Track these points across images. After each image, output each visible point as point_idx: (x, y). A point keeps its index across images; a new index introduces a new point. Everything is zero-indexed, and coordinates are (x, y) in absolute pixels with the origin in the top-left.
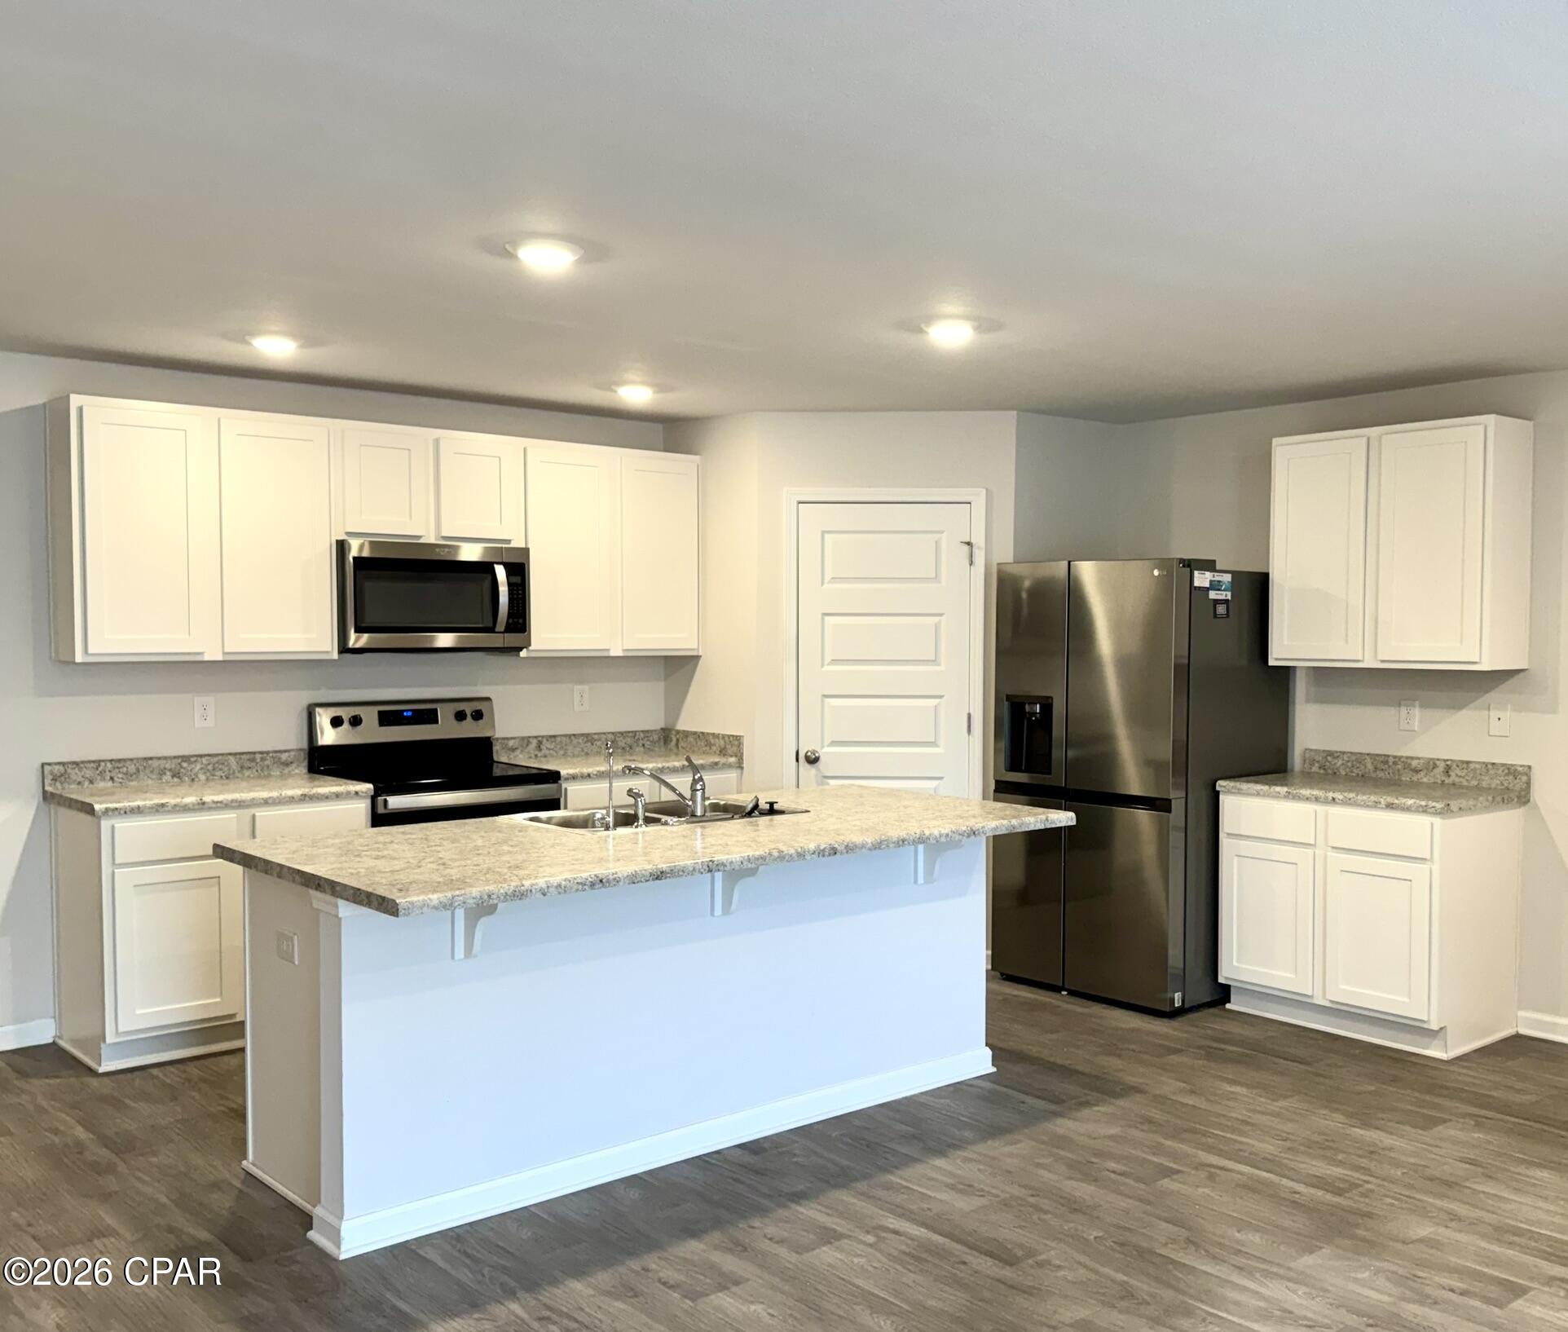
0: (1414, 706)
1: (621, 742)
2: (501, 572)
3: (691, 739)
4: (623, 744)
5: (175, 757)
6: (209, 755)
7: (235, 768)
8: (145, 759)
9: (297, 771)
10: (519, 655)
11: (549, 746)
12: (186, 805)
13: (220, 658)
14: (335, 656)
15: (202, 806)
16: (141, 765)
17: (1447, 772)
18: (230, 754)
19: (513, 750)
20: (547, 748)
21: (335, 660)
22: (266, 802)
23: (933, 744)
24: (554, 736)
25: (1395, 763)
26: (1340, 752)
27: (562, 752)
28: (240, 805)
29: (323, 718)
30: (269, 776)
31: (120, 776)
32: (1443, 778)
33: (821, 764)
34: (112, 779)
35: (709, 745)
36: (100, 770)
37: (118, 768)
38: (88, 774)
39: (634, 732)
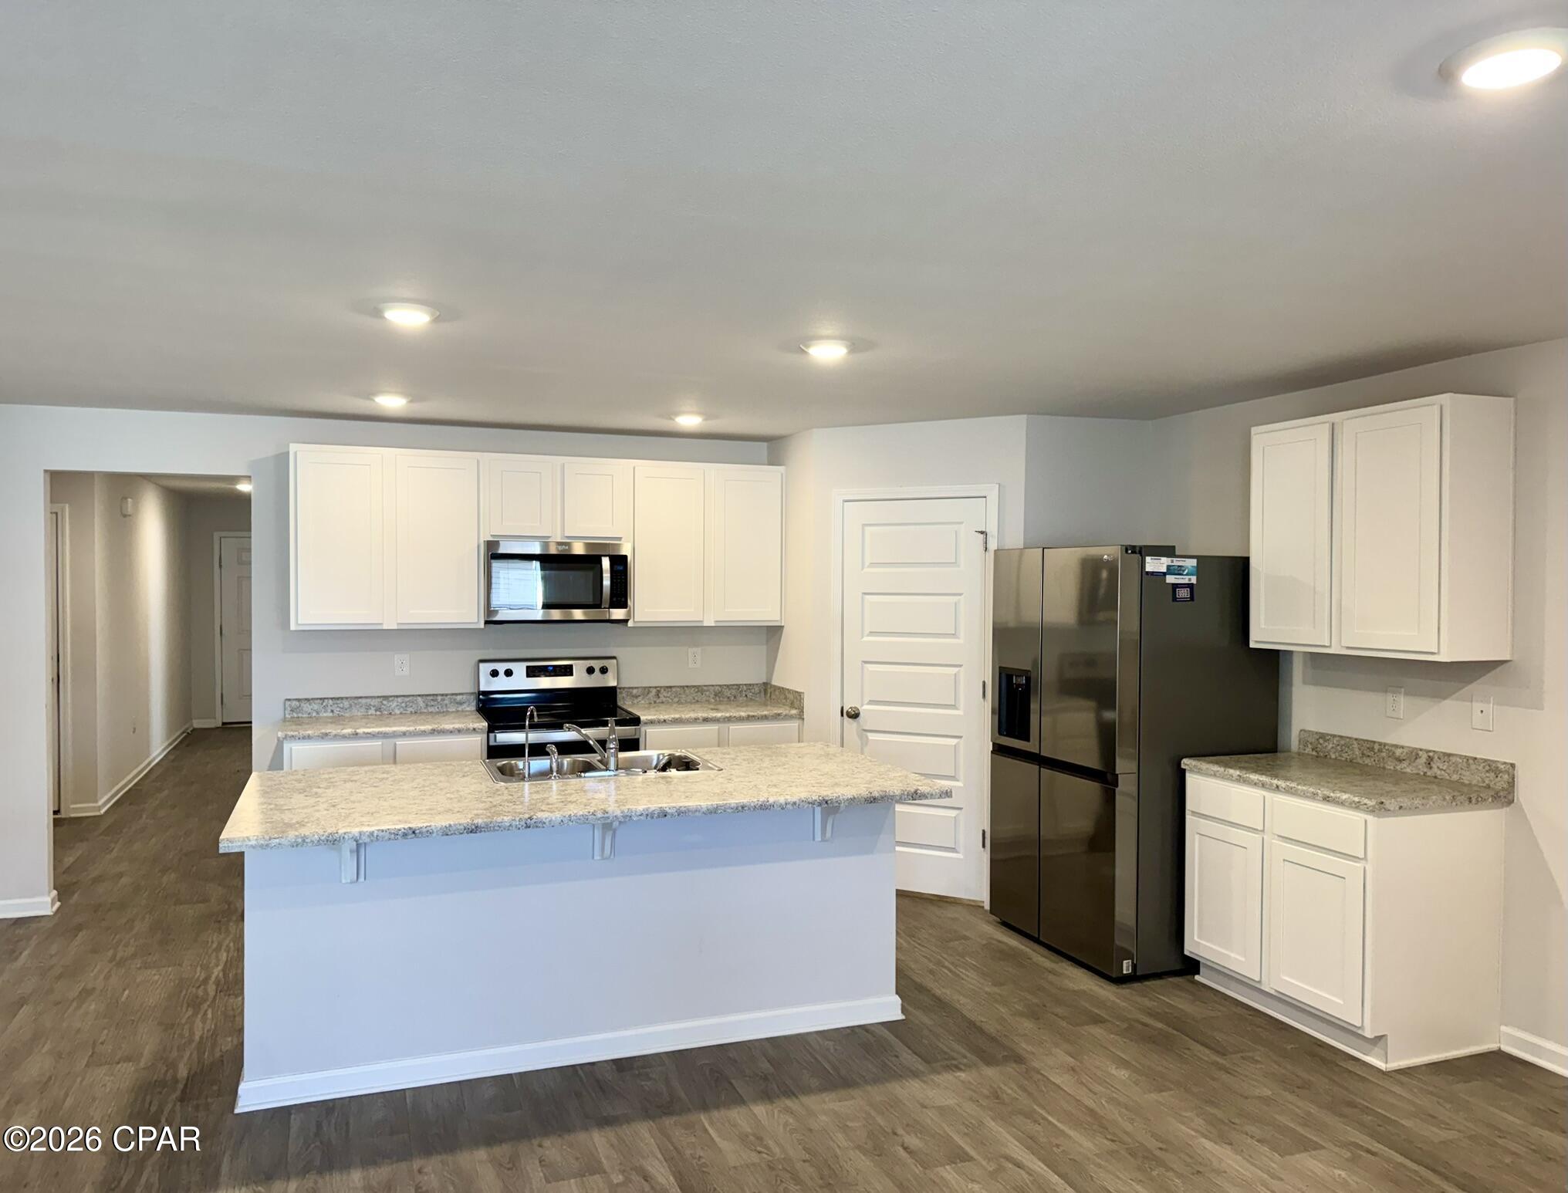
0: (1400, 693)
1: (727, 692)
2: (606, 563)
3: (777, 692)
4: (725, 694)
5: (378, 697)
6: (404, 696)
7: (422, 705)
9: (468, 709)
10: (627, 625)
11: (666, 695)
12: (344, 735)
13: (395, 627)
14: (482, 626)
15: (356, 736)
16: (353, 702)
17: (1429, 764)
18: (419, 695)
21: (480, 629)
22: (404, 734)
23: (954, 707)
24: (671, 687)
25: (1380, 751)
26: (1331, 735)
27: (676, 700)
28: (384, 736)
29: (485, 670)
31: (338, 709)
32: (1425, 770)
33: (861, 719)
34: (332, 711)
35: (786, 698)
36: (324, 704)
37: (337, 704)
38: (316, 707)
39: (738, 685)
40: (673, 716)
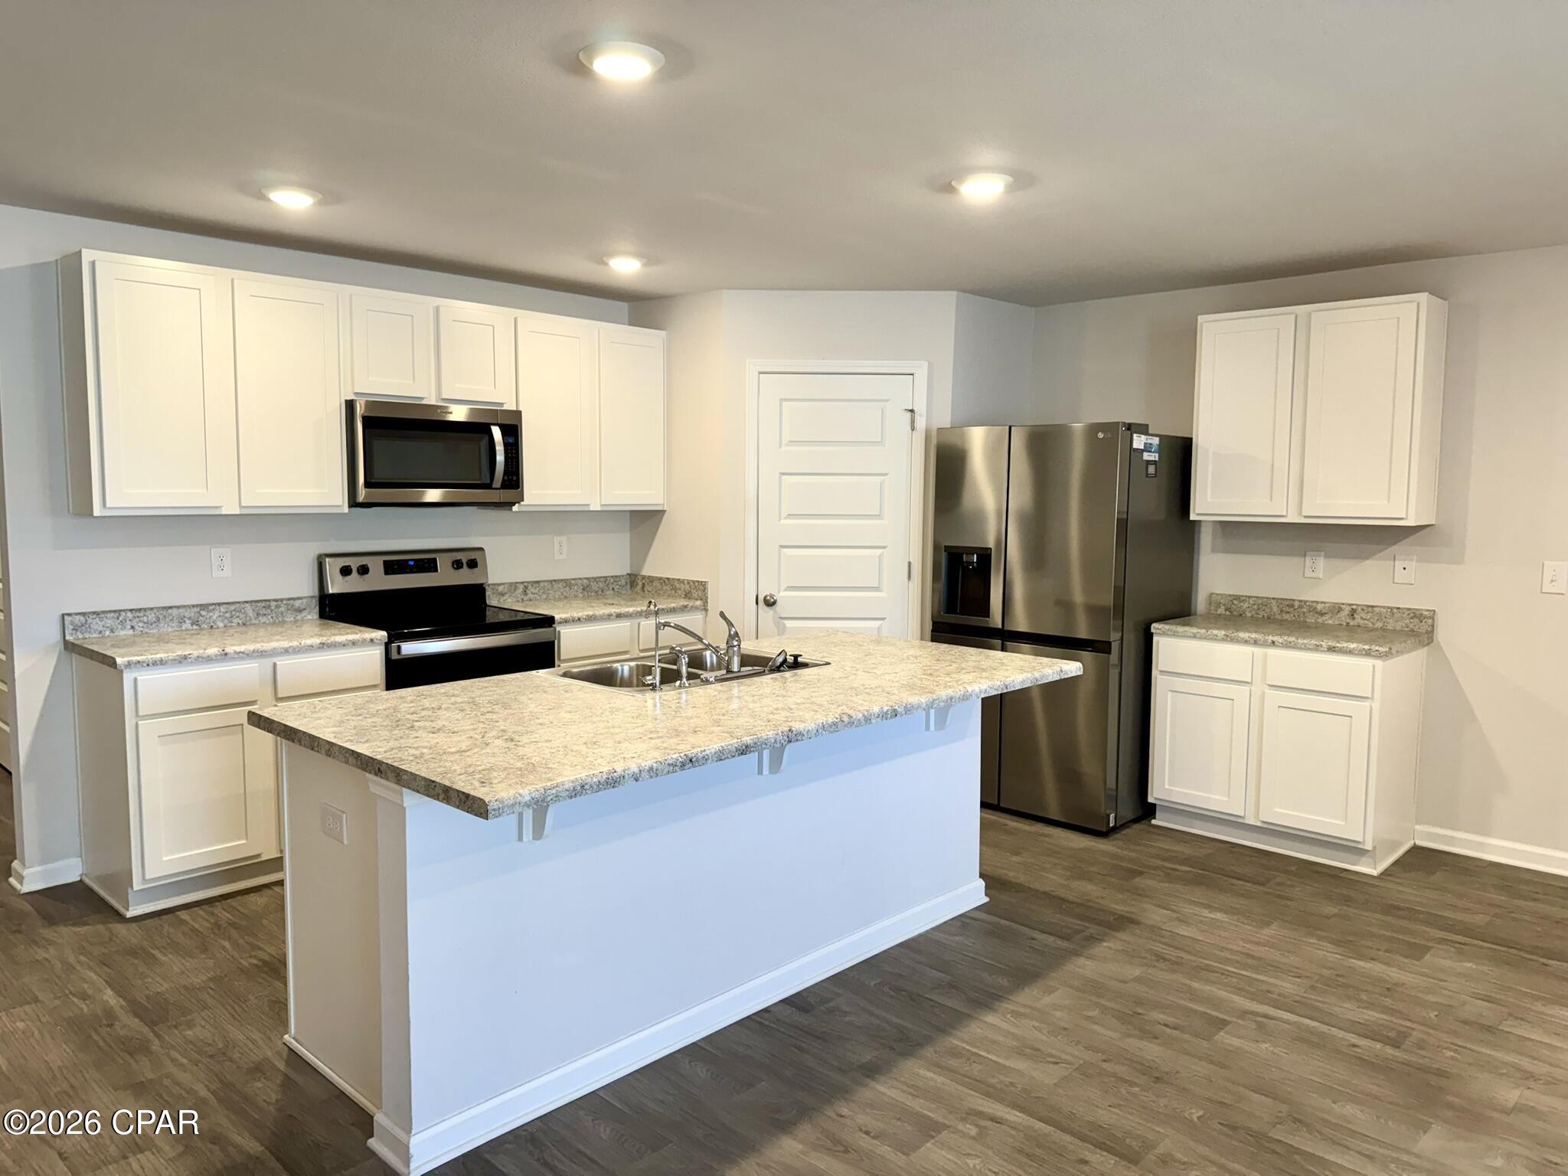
0: (1321, 556)
1: (594, 586)
2: (496, 432)
3: (656, 583)
4: (593, 588)
5: (194, 606)
6: (227, 603)
7: (251, 615)
8: (165, 608)
9: (309, 617)
10: (511, 510)
11: (533, 591)
12: (209, 656)
13: (237, 511)
14: (346, 509)
15: (224, 656)
16: (161, 614)
17: (1352, 615)
18: (247, 602)
19: (503, 594)
20: (532, 593)
21: (345, 514)
22: (286, 651)
23: (877, 589)
24: (538, 582)
25: (1300, 607)
26: (1246, 596)
27: (544, 596)
28: (262, 654)
29: (332, 567)
30: (284, 622)
31: (141, 624)
32: (1348, 621)
33: (778, 607)
34: (133, 627)
35: (675, 589)
36: (121, 619)
37: (138, 617)
38: (109, 623)
39: (606, 577)
40: (586, 613)
